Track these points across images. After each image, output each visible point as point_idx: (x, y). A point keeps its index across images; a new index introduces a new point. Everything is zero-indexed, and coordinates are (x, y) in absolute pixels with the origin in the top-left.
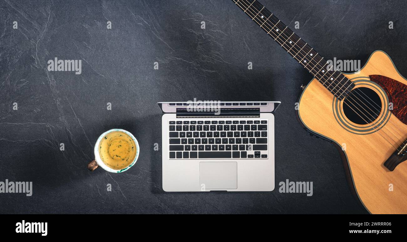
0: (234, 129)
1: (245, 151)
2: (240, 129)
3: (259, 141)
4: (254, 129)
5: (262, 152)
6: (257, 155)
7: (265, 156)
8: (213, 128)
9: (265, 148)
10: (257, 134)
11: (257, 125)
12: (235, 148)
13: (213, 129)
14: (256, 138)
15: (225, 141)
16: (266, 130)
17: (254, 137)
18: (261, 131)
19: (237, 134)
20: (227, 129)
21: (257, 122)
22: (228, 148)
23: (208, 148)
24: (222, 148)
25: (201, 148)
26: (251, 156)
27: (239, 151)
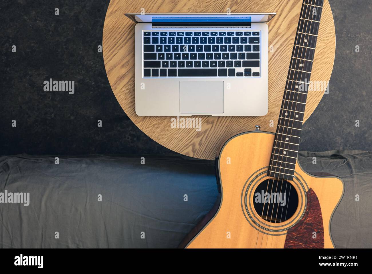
0: (220, 41)
1: (234, 68)
2: (228, 41)
3: (250, 56)
4: (244, 41)
5: (254, 70)
6: (248, 73)
7: (257, 74)
8: (195, 40)
9: (257, 64)
10: (248, 48)
11: (248, 37)
12: (222, 64)
13: (195, 42)
14: (246, 52)
15: (210, 56)
16: (259, 43)
17: (244, 52)
18: (252, 45)
19: (224, 48)
20: (212, 41)
21: (248, 33)
22: (214, 64)
23: (190, 64)
24: (206, 64)
25: (182, 64)
26: (240, 74)
27: (226, 68)
